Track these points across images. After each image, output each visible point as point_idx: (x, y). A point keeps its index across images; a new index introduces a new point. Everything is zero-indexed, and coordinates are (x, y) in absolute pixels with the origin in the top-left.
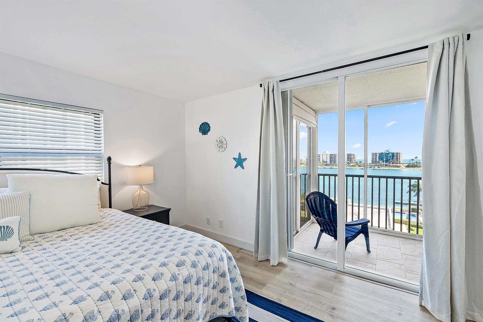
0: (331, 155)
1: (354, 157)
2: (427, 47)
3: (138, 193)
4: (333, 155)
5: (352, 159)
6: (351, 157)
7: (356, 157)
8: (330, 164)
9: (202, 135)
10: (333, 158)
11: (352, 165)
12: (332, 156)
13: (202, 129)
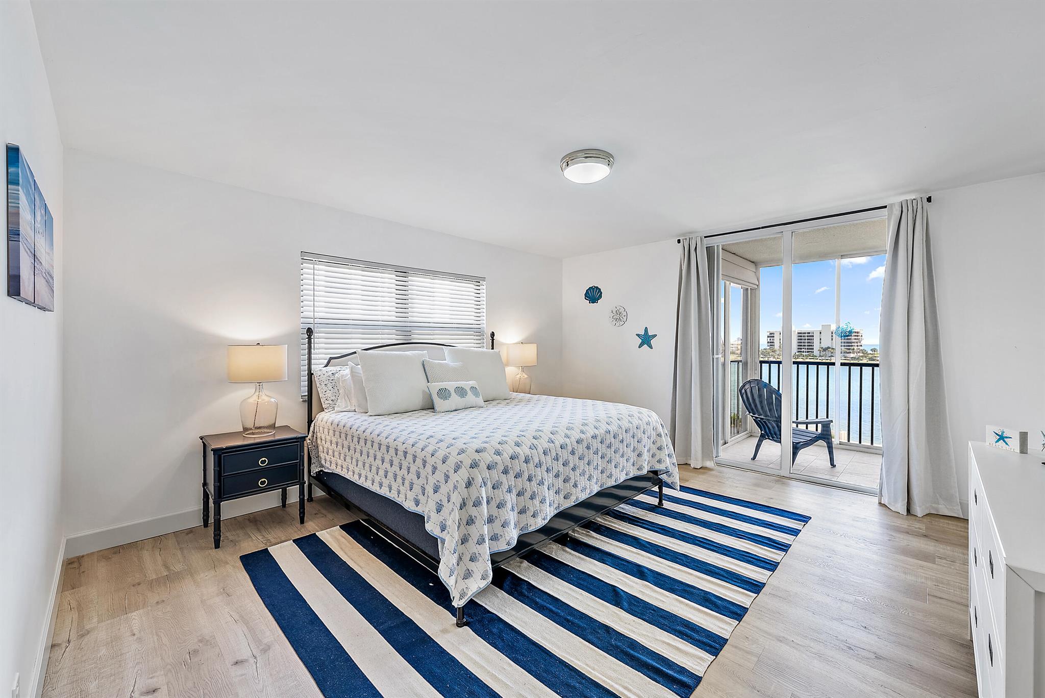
0: (800, 333)
1: (858, 338)
2: (885, 207)
3: (518, 376)
4: (806, 335)
5: (853, 344)
6: (850, 339)
7: (862, 338)
8: (797, 354)
9: (590, 303)
10: (806, 341)
11: (851, 357)
12: (804, 336)
13: (589, 294)
